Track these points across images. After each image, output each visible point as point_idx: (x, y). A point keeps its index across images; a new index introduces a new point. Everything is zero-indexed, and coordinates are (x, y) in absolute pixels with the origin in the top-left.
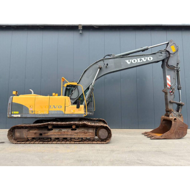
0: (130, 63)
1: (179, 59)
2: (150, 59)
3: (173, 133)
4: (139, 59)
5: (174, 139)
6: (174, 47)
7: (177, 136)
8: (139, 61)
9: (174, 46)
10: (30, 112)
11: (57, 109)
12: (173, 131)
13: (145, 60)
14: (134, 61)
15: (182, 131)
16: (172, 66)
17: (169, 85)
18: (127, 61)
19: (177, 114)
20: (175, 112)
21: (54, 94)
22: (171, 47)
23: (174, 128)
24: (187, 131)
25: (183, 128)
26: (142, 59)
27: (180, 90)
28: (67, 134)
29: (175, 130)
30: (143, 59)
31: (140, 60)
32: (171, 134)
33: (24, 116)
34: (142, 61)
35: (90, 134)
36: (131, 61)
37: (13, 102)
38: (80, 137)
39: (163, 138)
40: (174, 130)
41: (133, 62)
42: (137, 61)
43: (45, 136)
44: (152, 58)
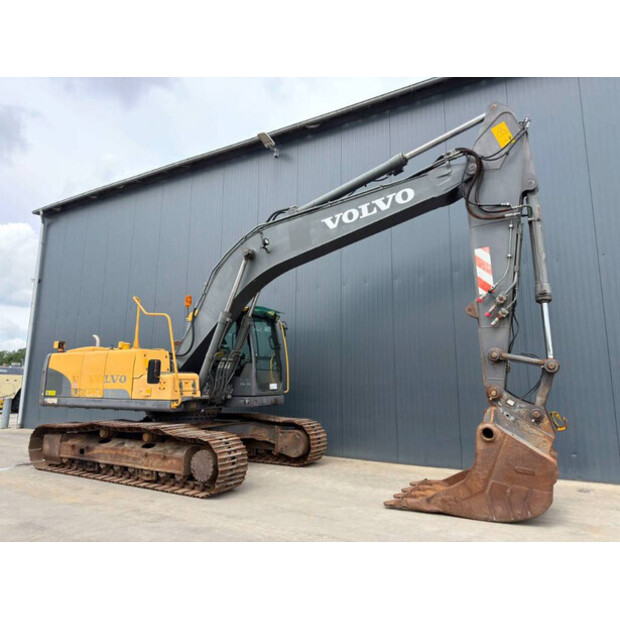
0: (335, 225)
1: (532, 170)
2: (405, 196)
3: (483, 491)
4: (364, 208)
5: (486, 520)
6: (506, 128)
7: (499, 510)
8: (365, 213)
9: (507, 123)
10: (73, 394)
11: (117, 386)
12: (480, 486)
13: (388, 206)
14: (350, 216)
15: (525, 488)
16: (499, 206)
17: (485, 286)
18: (328, 221)
19: (522, 412)
20: (511, 402)
21: (120, 344)
22: (494, 130)
23: (486, 471)
24: (551, 490)
25: (533, 474)
26: (375, 205)
27: (545, 305)
28: (128, 457)
29: (491, 482)
30: (379, 202)
31: (370, 209)
32: (471, 496)
33: (63, 401)
34: (375, 211)
35: (174, 462)
36: (341, 217)
37: (50, 366)
38: (152, 469)
39: (435, 509)
40: (486, 481)
41: (346, 220)
42: (361, 214)
43: (89, 456)
44: (411, 193)
